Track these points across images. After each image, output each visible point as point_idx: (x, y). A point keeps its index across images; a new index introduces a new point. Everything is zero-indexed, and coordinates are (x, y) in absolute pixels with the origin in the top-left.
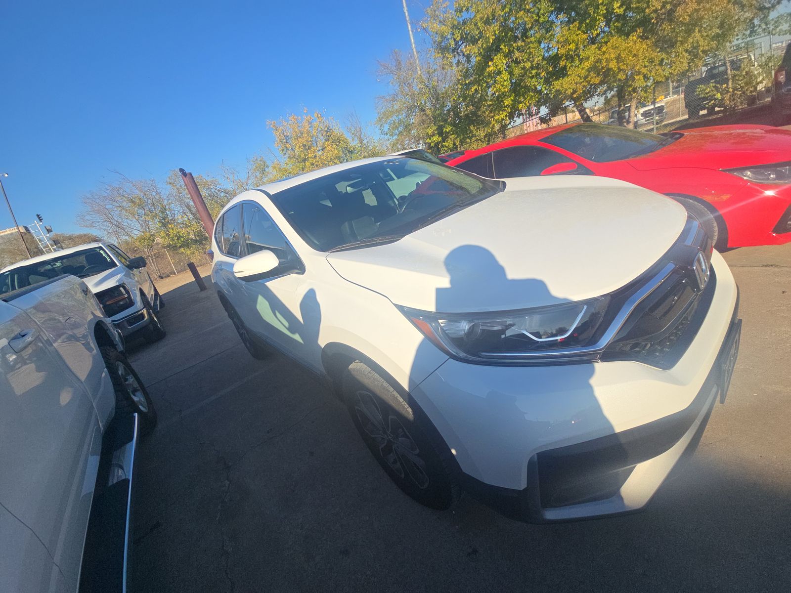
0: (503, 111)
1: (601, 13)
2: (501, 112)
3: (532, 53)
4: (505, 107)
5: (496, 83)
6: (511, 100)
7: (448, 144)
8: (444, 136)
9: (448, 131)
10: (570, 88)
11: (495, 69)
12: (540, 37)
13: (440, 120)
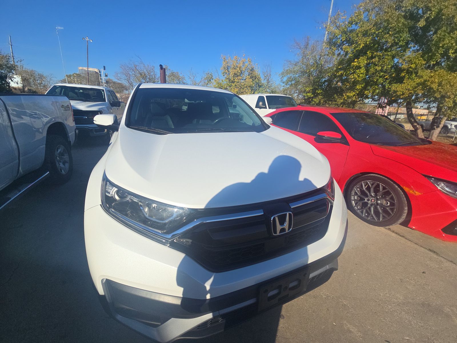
0: (354, 91)
1: (440, 52)
2: (352, 92)
3: (385, 62)
4: (356, 90)
5: (355, 73)
6: (362, 86)
7: (316, 100)
8: (316, 95)
9: (318, 92)
10: (400, 91)
11: (357, 64)
12: (395, 54)
13: (316, 85)
